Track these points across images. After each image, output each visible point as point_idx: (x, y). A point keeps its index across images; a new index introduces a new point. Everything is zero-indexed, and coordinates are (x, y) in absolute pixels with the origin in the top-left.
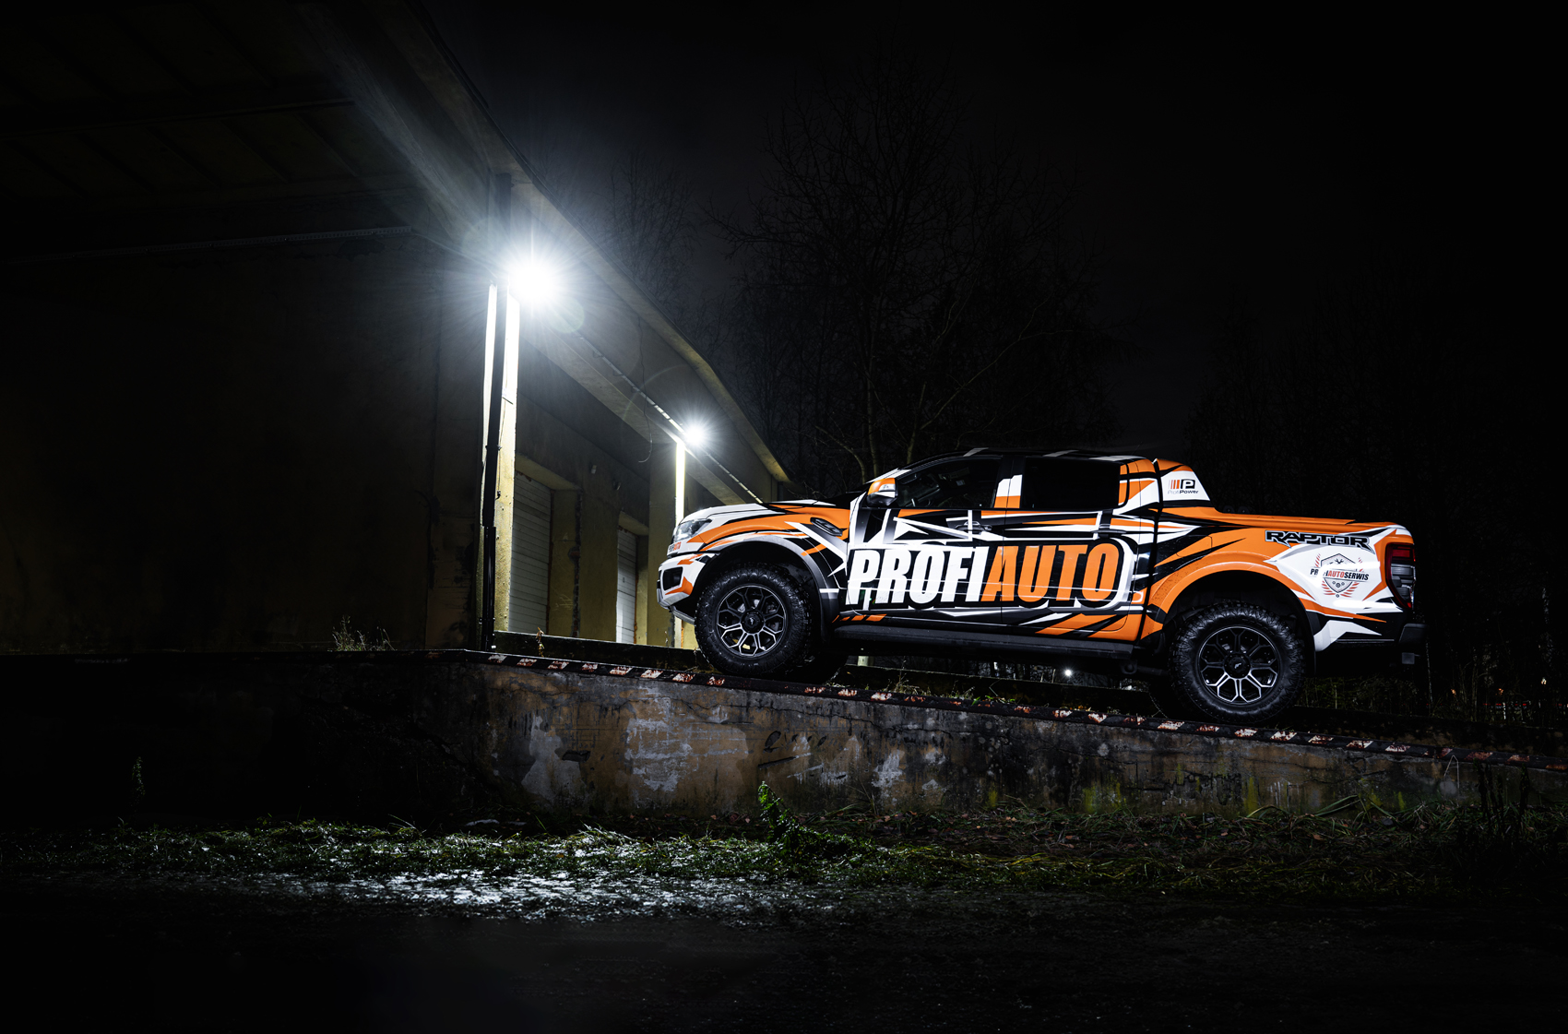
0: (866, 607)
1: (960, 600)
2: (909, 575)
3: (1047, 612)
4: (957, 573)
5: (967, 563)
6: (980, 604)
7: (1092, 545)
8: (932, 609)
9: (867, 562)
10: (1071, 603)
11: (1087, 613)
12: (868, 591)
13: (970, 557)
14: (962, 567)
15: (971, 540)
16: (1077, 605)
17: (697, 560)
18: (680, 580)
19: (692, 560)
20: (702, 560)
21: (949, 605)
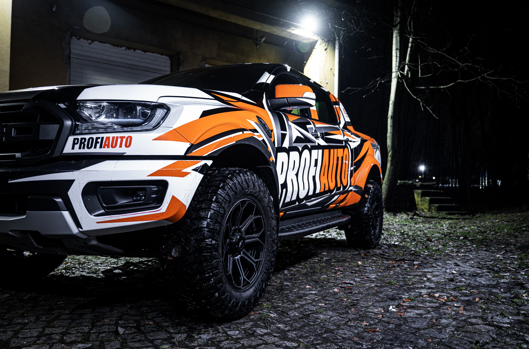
1: (315, 193)
2: (297, 174)
3: (335, 195)
4: (313, 171)
5: (316, 163)
6: (320, 195)
7: (344, 148)
9: (283, 163)
10: (340, 188)
12: (284, 191)
13: (317, 158)
14: (314, 166)
15: (317, 144)
16: (342, 189)
17: (195, 170)
18: (159, 201)
19: (185, 170)
20: (201, 170)
21: (310, 197)
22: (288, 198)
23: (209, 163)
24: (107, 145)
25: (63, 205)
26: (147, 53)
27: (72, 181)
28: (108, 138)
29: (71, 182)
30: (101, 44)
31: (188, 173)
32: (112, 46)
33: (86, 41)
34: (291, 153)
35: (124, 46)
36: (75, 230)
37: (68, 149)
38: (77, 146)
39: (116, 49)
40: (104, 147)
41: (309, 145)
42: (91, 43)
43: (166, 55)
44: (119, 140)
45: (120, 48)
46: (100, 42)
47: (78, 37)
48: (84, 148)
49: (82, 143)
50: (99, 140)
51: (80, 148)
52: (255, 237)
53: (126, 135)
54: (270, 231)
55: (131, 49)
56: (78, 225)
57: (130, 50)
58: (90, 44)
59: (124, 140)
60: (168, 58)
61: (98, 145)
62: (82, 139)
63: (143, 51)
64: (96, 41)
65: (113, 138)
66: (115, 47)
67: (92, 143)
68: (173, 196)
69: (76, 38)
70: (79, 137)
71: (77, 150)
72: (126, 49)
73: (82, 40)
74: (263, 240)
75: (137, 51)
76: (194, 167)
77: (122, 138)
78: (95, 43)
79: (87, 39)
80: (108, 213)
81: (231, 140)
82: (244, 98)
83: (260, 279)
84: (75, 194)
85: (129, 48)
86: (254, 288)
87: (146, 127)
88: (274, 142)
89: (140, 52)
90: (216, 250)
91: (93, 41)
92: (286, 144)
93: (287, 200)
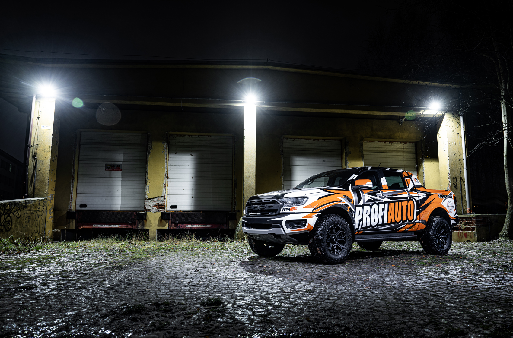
0: (359, 229)
1: (383, 223)
2: (370, 216)
3: (401, 225)
4: (381, 213)
5: (383, 210)
6: (388, 224)
7: (408, 201)
9: (359, 211)
10: (406, 221)
11: (409, 224)
13: (384, 207)
15: (383, 201)
16: (407, 221)
17: (315, 216)
18: (305, 225)
19: (312, 216)
20: (317, 216)
21: (380, 225)
22: (364, 226)
23: (320, 214)
25: (281, 226)
26: (326, 141)
27: (283, 220)
30: (299, 140)
31: (313, 217)
32: (305, 140)
34: (364, 207)
35: (312, 139)
36: (284, 233)
37: (281, 211)
38: (283, 210)
39: (308, 141)
40: (290, 210)
41: (377, 202)
43: (338, 140)
44: (294, 208)
45: (310, 140)
46: (299, 139)
49: (285, 210)
52: (342, 238)
54: (348, 236)
56: (285, 232)
57: (315, 141)
58: (293, 141)
63: (323, 140)
64: (297, 138)
65: (292, 208)
67: (287, 209)
68: (309, 224)
69: (286, 139)
71: (284, 212)
72: (313, 141)
73: (289, 139)
74: (346, 240)
75: (320, 140)
76: (315, 215)
78: (296, 140)
79: (292, 138)
80: (292, 229)
81: (328, 206)
82: (339, 189)
83: (344, 253)
84: (283, 223)
85: (315, 139)
86: (341, 255)
87: (301, 204)
88: (353, 203)
89: (322, 140)
90: (323, 240)
91: (295, 139)
92: (361, 203)
93: (363, 226)
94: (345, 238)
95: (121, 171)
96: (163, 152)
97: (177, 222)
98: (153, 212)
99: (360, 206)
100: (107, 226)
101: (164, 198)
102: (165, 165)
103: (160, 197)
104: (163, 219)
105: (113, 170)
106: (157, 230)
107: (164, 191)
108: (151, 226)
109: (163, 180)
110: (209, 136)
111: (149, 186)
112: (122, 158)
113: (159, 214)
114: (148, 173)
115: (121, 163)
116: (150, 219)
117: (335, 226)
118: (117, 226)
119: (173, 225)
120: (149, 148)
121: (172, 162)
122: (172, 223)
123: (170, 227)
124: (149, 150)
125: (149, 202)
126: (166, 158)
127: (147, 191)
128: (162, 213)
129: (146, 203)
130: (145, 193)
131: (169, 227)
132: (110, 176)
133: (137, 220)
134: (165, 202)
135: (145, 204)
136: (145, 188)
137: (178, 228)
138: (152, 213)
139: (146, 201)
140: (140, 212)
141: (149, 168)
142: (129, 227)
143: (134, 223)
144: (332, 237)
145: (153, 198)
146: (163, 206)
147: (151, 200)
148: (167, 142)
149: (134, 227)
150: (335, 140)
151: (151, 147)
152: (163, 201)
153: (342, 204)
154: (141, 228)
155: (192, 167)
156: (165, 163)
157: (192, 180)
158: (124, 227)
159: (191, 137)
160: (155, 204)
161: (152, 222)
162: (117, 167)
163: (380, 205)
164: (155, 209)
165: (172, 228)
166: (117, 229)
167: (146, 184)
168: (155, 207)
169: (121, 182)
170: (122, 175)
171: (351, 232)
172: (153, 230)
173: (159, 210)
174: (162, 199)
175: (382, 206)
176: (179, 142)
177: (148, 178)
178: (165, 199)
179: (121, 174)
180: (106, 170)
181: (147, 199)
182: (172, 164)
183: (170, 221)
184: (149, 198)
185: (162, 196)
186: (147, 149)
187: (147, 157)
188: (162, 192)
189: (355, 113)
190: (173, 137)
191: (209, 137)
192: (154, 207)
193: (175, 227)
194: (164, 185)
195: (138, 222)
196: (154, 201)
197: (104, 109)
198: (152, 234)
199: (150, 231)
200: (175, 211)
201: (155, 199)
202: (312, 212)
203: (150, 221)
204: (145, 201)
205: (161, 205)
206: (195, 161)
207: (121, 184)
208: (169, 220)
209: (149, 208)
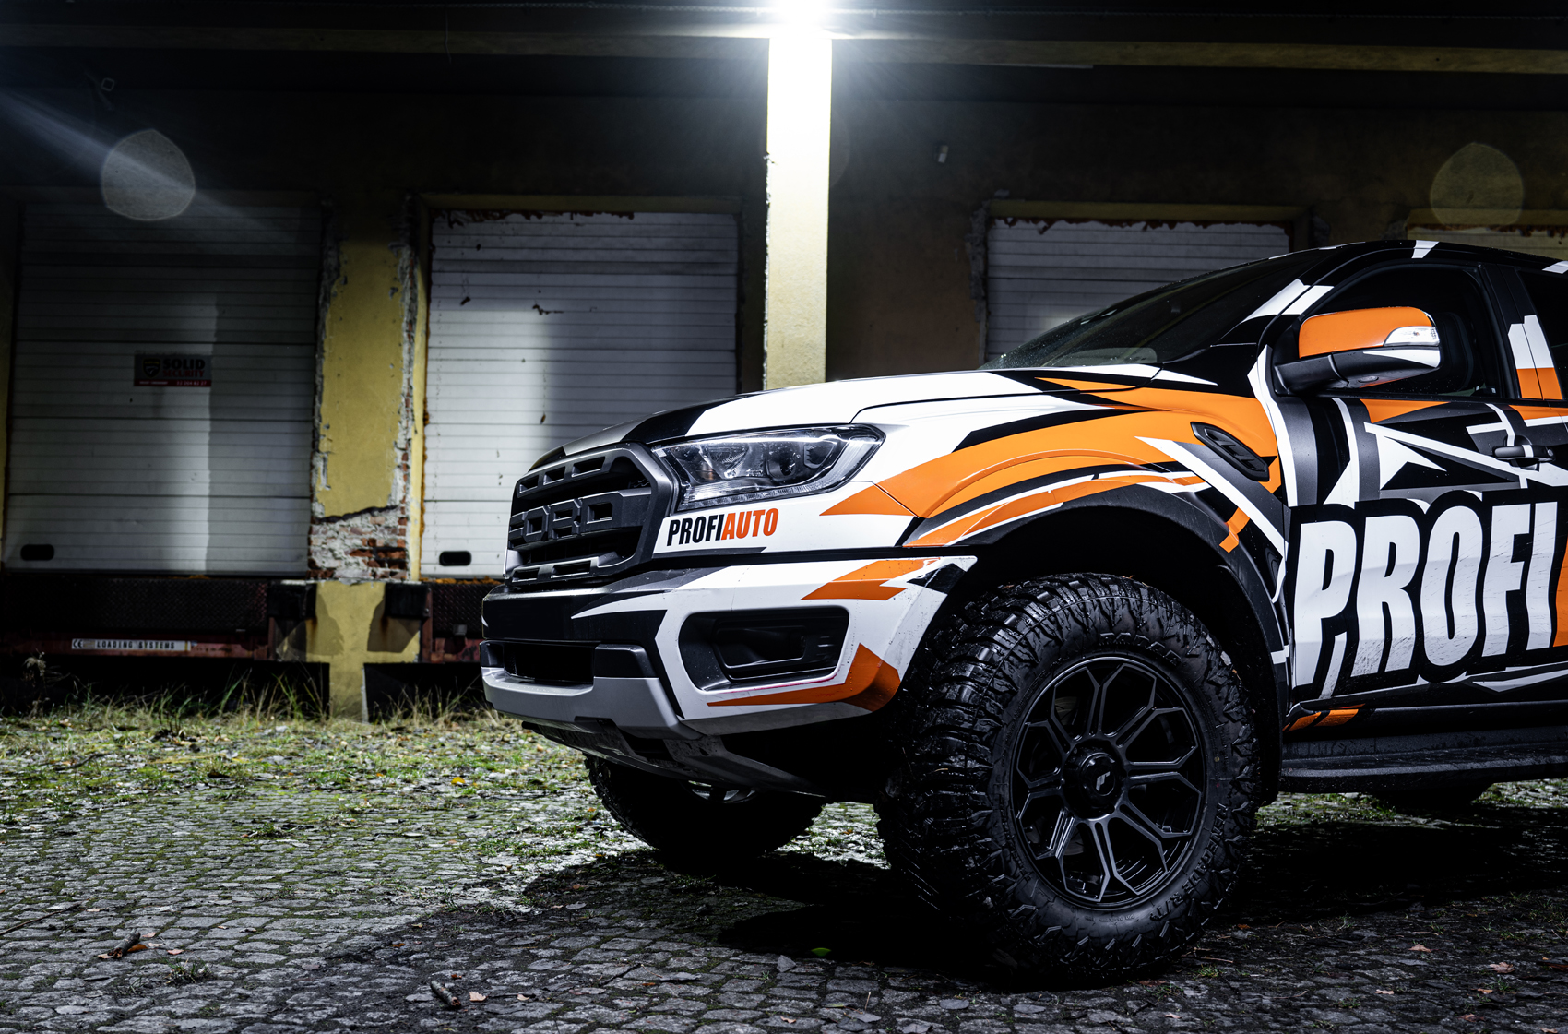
0: (1329, 689)
2: (1414, 589)
4: (1504, 576)
5: (1523, 548)
6: (1554, 656)
8: (1463, 677)
9: (1330, 554)
12: (1341, 639)
13: (1527, 531)
14: (1513, 560)
15: (1524, 485)
17: (917, 581)
18: (831, 657)
19: (891, 583)
20: (936, 581)
21: (1497, 662)
22: (1366, 664)
23: (966, 562)
24: (729, 532)
25: (646, 664)
26: (1213, 228)
27: (662, 613)
28: (732, 516)
29: (659, 615)
30: (1074, 226)
31: (899, 590)
32: (1105, 227)
33: (1032, 225)
34: (1370, 521)
35: (1138, 221)
36: (671, 720)
37: (661, 547)
38: (676, 538)
39: (1117, 233)
40: (724, 538)
41: (1477, 492)
42: (1045, 229)
43: (1274, 223)
44: (753, 519)
45: (1127, 228)
46: (1070, 221)
47: (1010, 220)
48: (687, 542)
50: (716, 523)
51: (681, 542)
52: (1169, 768)
53: (767, 506)
54: (1223, 754)
55: (1161, 225)
56: (677, 710)
57: (1159, 229)
58: (1042, 232)
59: (763, 518)
60: (1282, 231)
61: (714, 533)
62: (685, 521)
63: (1197, 223)
64: (1059, 219)
65: (742, 514)
66: (1115, 228)
67: (703, 529)
68: (861, 646)
69: (1006, 222)
70: (680, 517)
71: (676, 547)
72: (1145, 228)
73: (1020, 224)
74: (1199, 780)
75: (1179, 227)
76: (916, 575)
77: (758, 513)
78: (1057, 225)
79: (1035, 220)
80: (733, 684)
81: (1048, 500)
82: (1167, 375)
83: (1177, 890)
84: (667, 640)
85: (1154, 223)
86: (1150, 910)
87: (818, 485)
88: (1281, 493)
89: (1191, 227)
90: (982, 786)
91: (1050, 222)
92: (1346, 491)
93: (1357, 671)
94: (1195, 769)
95: (208, 390)
96: (395, 290)
97: (462, 630)
98: (349, 580)
99: (1338, 513)
100: (135, 646)
101: (399, 514)
102: (405, 357)
103: (381, 510)
104: (397, 616)
105: (172, 384)
106: (368, 667)
107: (401, 483)
108: (336, 649)
109: (394, 430)
110: (621, 214)
111: (330, 458)
112: (212, 325)
113: (376, 591)
114: (326, 394)
115: (206, 350)
116: (332, 614)
117: (1101, 670)
118: (180, 646)
119: (441, 642)
120: (325, 275)
121: (447, 342)
122: (436, 634)
123: (425, 654)
124: (325, 282)
125: (330, 533)
126: (412, 323)
127: (320, 483)
128: (390, 589)
129: (317, 540)
130: (312, 489)
131: (420, 655)
132: (157, 413)
133: (272, 620)
134: (403, 532)
135: (309, 542)
136: (312, 467)
137: (466, 660)
138: (341, 585)
139: (316, 527)
140: (288, 582)
141: (327, 367)
142: (238, 651)
143: (256, 636)
144: (1081, 754)
145: (347, 517)
146: (396, 555)
147: (337, 525)
148: (414, 244)
149: (259, 653)
150: (1260, 223)
151: (338, 269)
152: (393, 530)
153: (1171, 489)
154: (288, 659)
155: (540, 367)
156: (406, 347)
157: (541, 430)
158: (215, 650)
159: (534, 218)
160: (358, 542)
161: (344, 627)
162: (188, 371)
163: (1499, 512)
164: (356, 568)
165: (434, 658)
166: (180, 658)
167: (314, 448)
168: (360, 559)
169: (206, 438)
170: (213, 408)
171: (1248, 719)
172: (345, 667)
173: (374, 575)
174: (392, 519)
175: (1510, 519)
176: (479, 247)
177: (325, 421)
178: (403, 520)
179: (207, 402)
180: (137, 383)
181: (320, 521)
182: (444, 354)
183: (429, 626)
184: (327, 514)
185: (393, 508)
186: (319, 280)
187: (317, 320)
188: (388, 485)
189: (1366, 65)
190: (451, 224)
191: (625, 219)
192: (351, 559)
193: (449, 657)
194: (400, 454)
195: (277, 630)
196: (355, 531)
197: (108, 85)
198: (343, 688)
199: (332, 671)
200: (459, 579)
201: (356, 522)
202: (898, 551)
203: (333, 623)
204: (310, 532)
205: (387, 549)
206: (553, 337)
207: (211, 451)
208: (423, 620)
209: (330, 563)
